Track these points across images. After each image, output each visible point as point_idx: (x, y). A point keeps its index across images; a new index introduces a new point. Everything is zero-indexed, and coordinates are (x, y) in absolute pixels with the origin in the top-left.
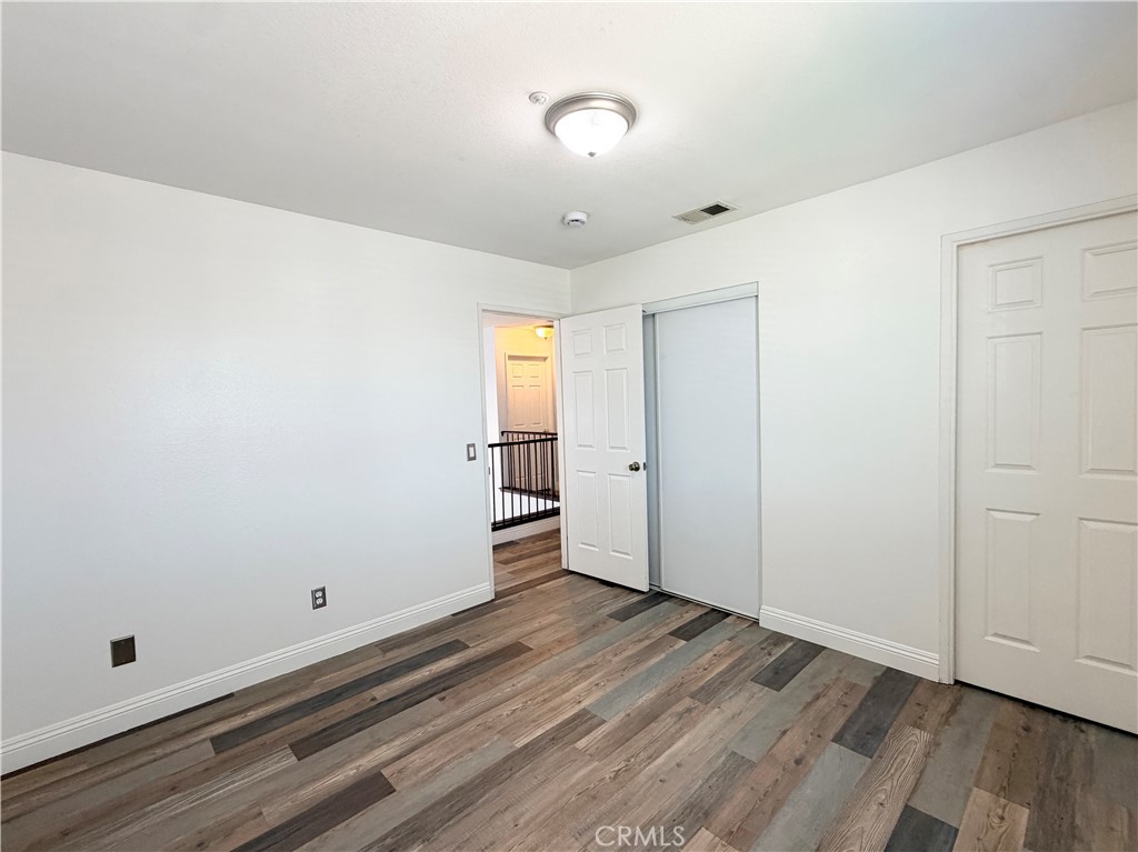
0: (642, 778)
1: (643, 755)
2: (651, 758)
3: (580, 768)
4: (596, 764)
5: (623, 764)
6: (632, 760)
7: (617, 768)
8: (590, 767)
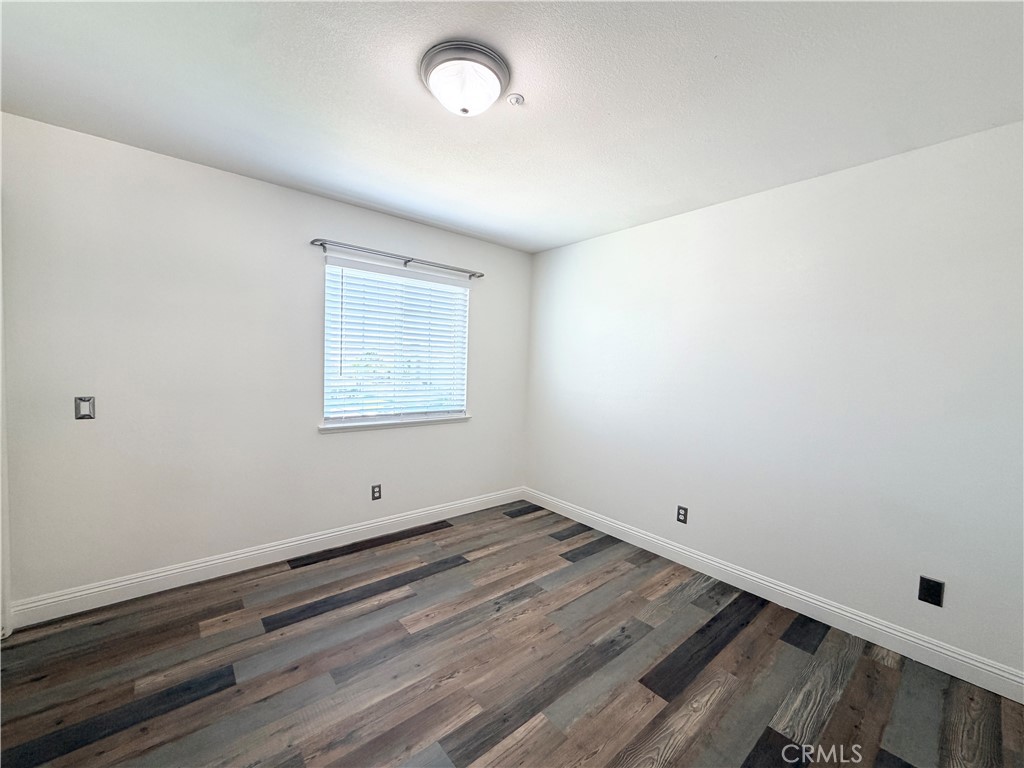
0: (433, 670)
1: (419, 691)
2: (414, 687)
3: (482, 684)
4: (466, 687)
5: (444, 682)
6: (432, 687)
7: (450, 680)
8: (475, 683)
